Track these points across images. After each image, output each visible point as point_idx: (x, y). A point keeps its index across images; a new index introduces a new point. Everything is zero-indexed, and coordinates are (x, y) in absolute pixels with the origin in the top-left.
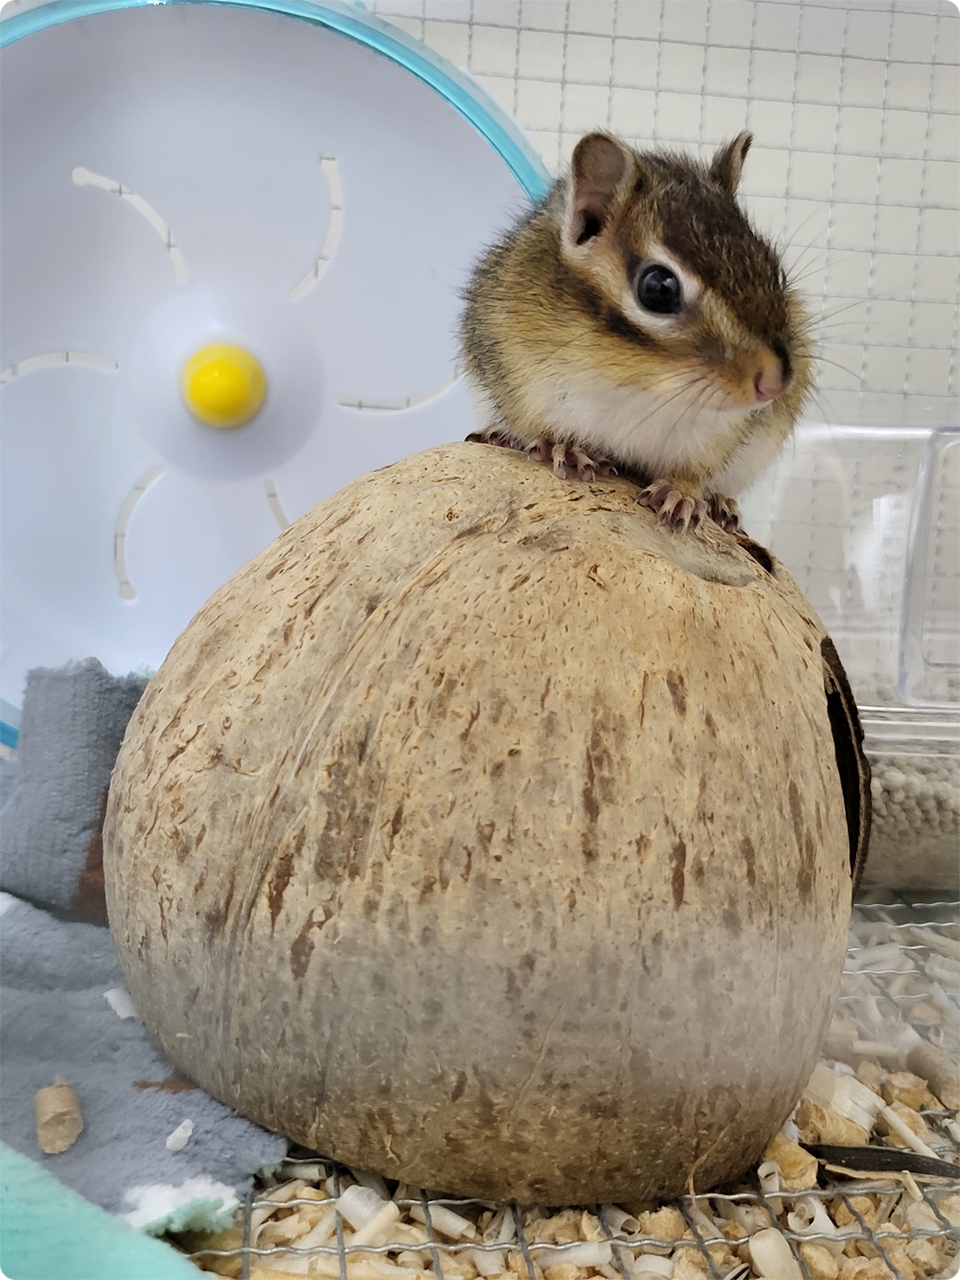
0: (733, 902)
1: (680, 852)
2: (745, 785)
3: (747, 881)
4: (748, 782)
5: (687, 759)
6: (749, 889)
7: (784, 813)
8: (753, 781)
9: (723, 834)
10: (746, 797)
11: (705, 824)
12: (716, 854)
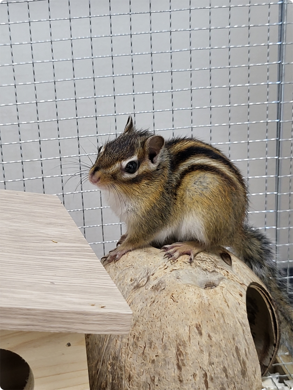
0: (223, 385)
1: (205, 375)
2: (222, 352)
3: (226, 378)
4: (222, 351)
5: (204, 349)
6: (227, 380)
7: (234, 356)
8: (224, 350)
9: (217, 367)
10: (222, 355)
11: (211, 366)
12: (216, 373)
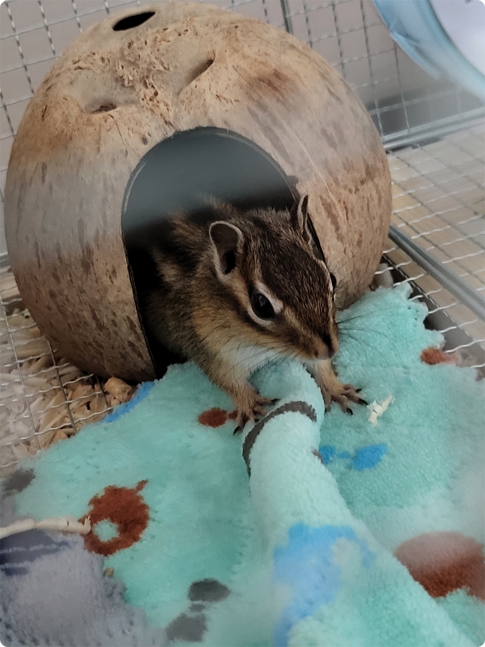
0: (55, 270)
6: (60, 265)
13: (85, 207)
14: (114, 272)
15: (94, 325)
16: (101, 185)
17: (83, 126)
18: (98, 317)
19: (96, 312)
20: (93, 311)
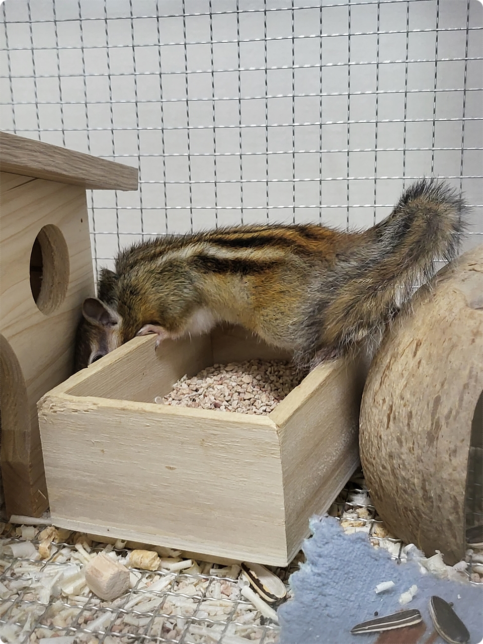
0: (401, 434)
3: (407, 427)
6: (407, 431)
12: (400, 413)
13: (446, 387)
14: (455, 451)
15: (420, 494)
16: (467, 371)
17: (464, 317)
18: (427, 489)
19: (427, 483)
20: (424, 480)
